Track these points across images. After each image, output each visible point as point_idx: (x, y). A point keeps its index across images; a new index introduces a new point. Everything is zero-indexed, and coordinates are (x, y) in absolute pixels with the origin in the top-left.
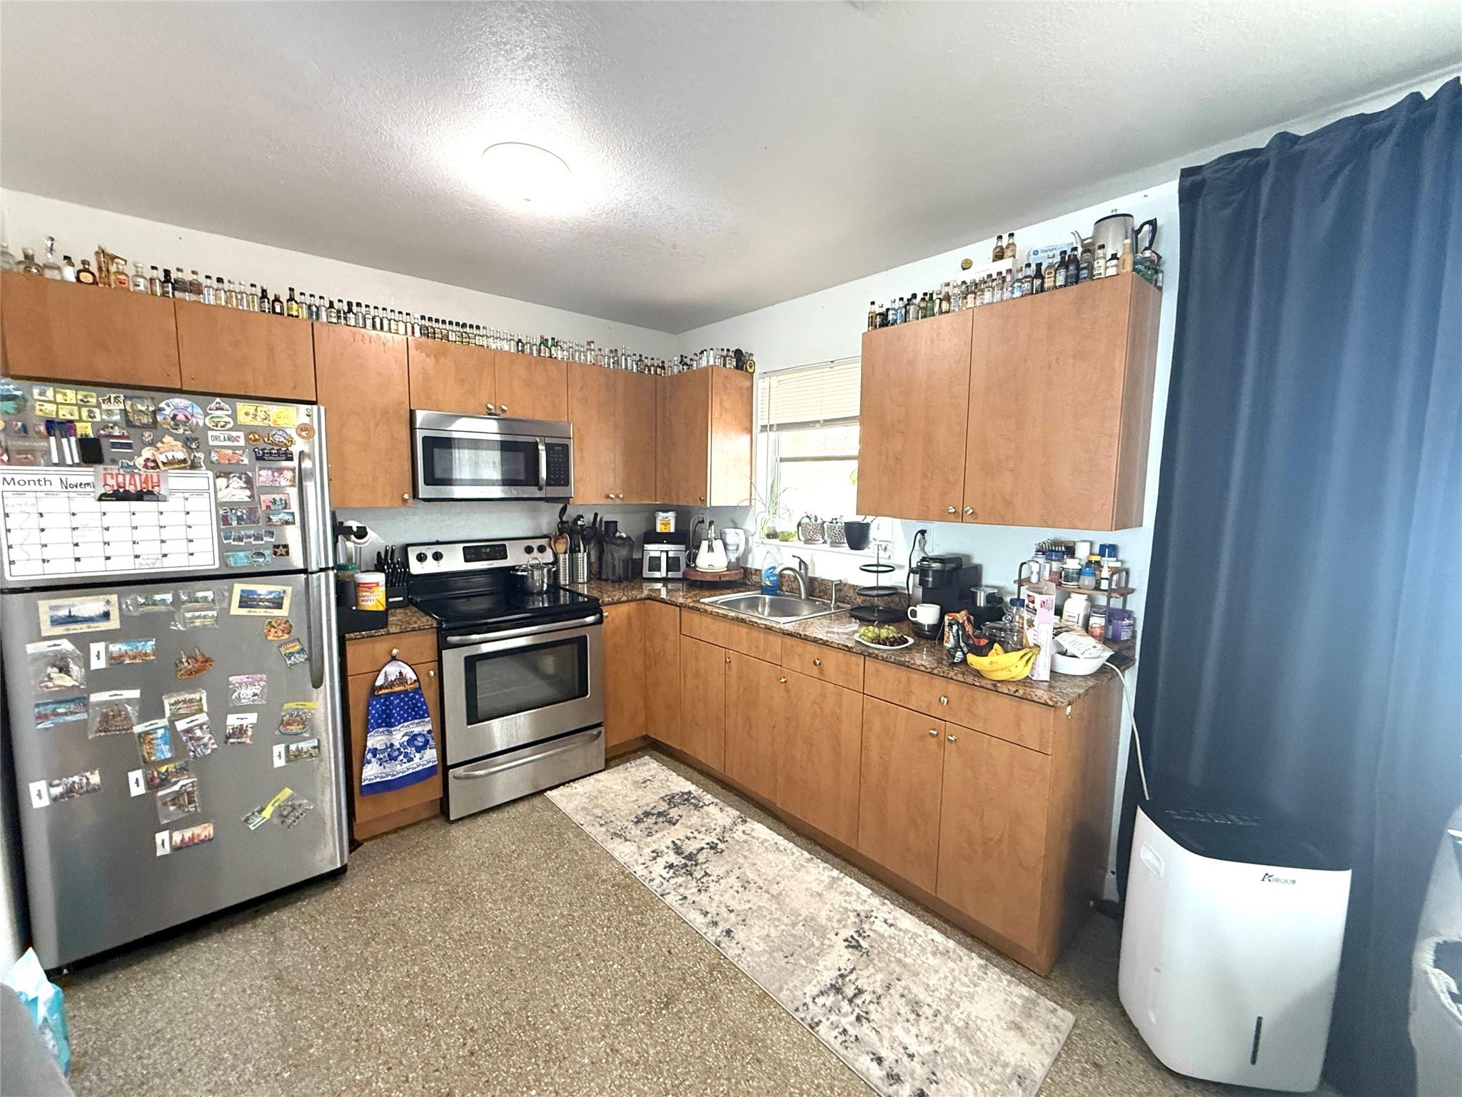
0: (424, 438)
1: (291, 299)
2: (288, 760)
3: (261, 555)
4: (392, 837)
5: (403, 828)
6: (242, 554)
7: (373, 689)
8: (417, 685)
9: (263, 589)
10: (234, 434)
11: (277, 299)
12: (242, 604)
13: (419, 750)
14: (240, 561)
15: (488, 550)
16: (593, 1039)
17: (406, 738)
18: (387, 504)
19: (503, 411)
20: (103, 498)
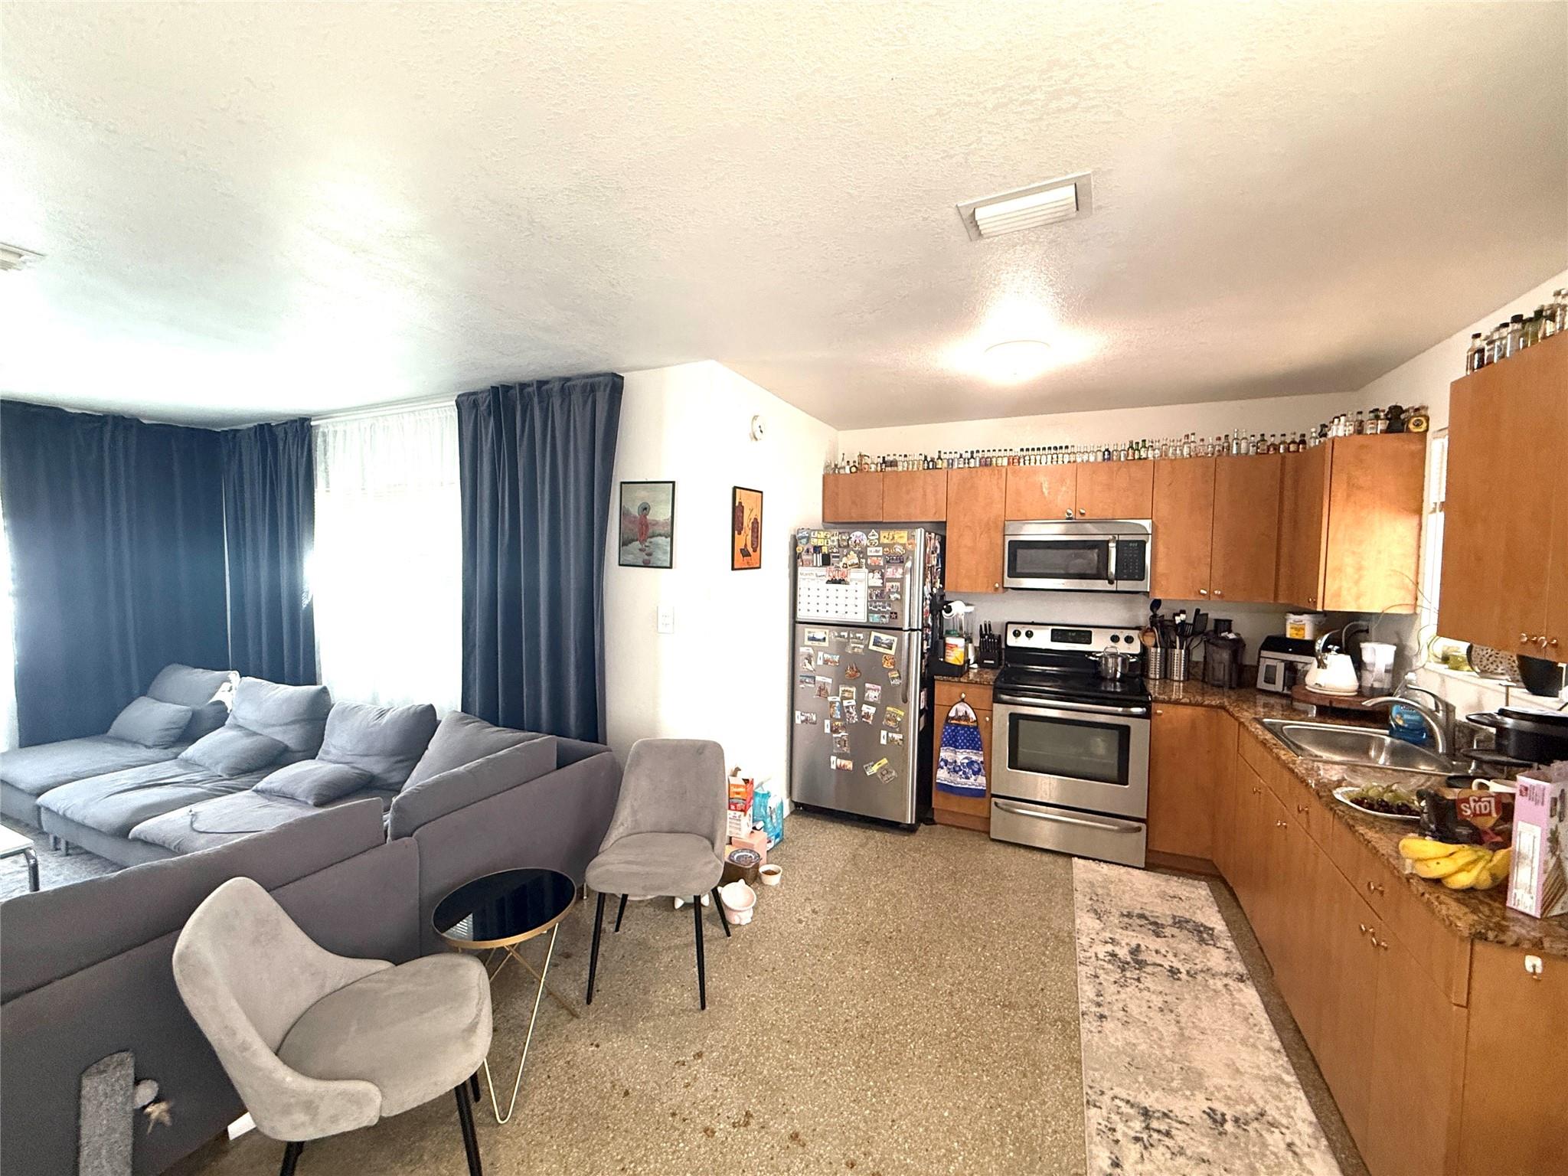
0: (1010, 542)
1: (939, 458)
2: (887, 742)
3: (884, 617)
4: (954, 829)
5: (963, 828)
6: (876, 615)
7: (948, 718)
8: (975, 724)
9: (885, 637)
10: (878, 548)
11: (932, 460)
12: (875, 644)
13: (975, 773)
14: (875, 619)
15: (1074, 634)
16: (946, 981)
17: (966, 761)
18: (984, 590)
19: (1082, 514)
20: (828, 582)
